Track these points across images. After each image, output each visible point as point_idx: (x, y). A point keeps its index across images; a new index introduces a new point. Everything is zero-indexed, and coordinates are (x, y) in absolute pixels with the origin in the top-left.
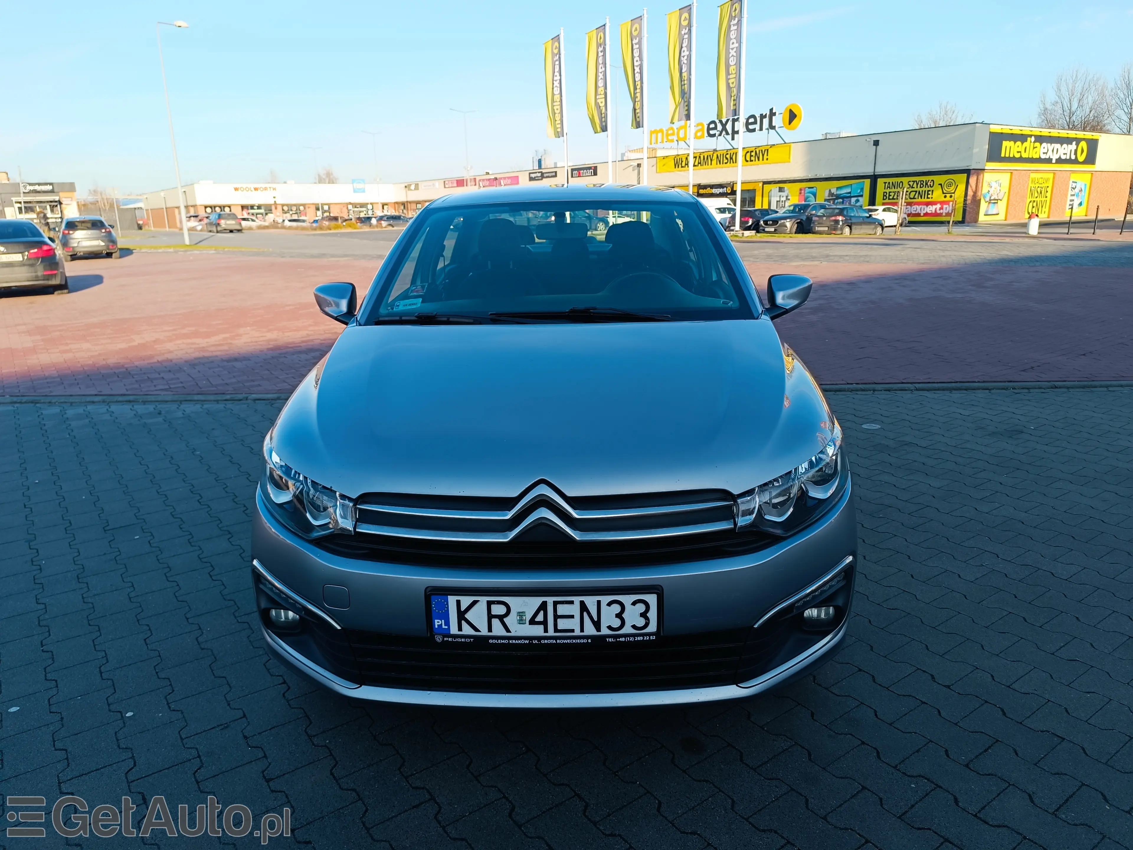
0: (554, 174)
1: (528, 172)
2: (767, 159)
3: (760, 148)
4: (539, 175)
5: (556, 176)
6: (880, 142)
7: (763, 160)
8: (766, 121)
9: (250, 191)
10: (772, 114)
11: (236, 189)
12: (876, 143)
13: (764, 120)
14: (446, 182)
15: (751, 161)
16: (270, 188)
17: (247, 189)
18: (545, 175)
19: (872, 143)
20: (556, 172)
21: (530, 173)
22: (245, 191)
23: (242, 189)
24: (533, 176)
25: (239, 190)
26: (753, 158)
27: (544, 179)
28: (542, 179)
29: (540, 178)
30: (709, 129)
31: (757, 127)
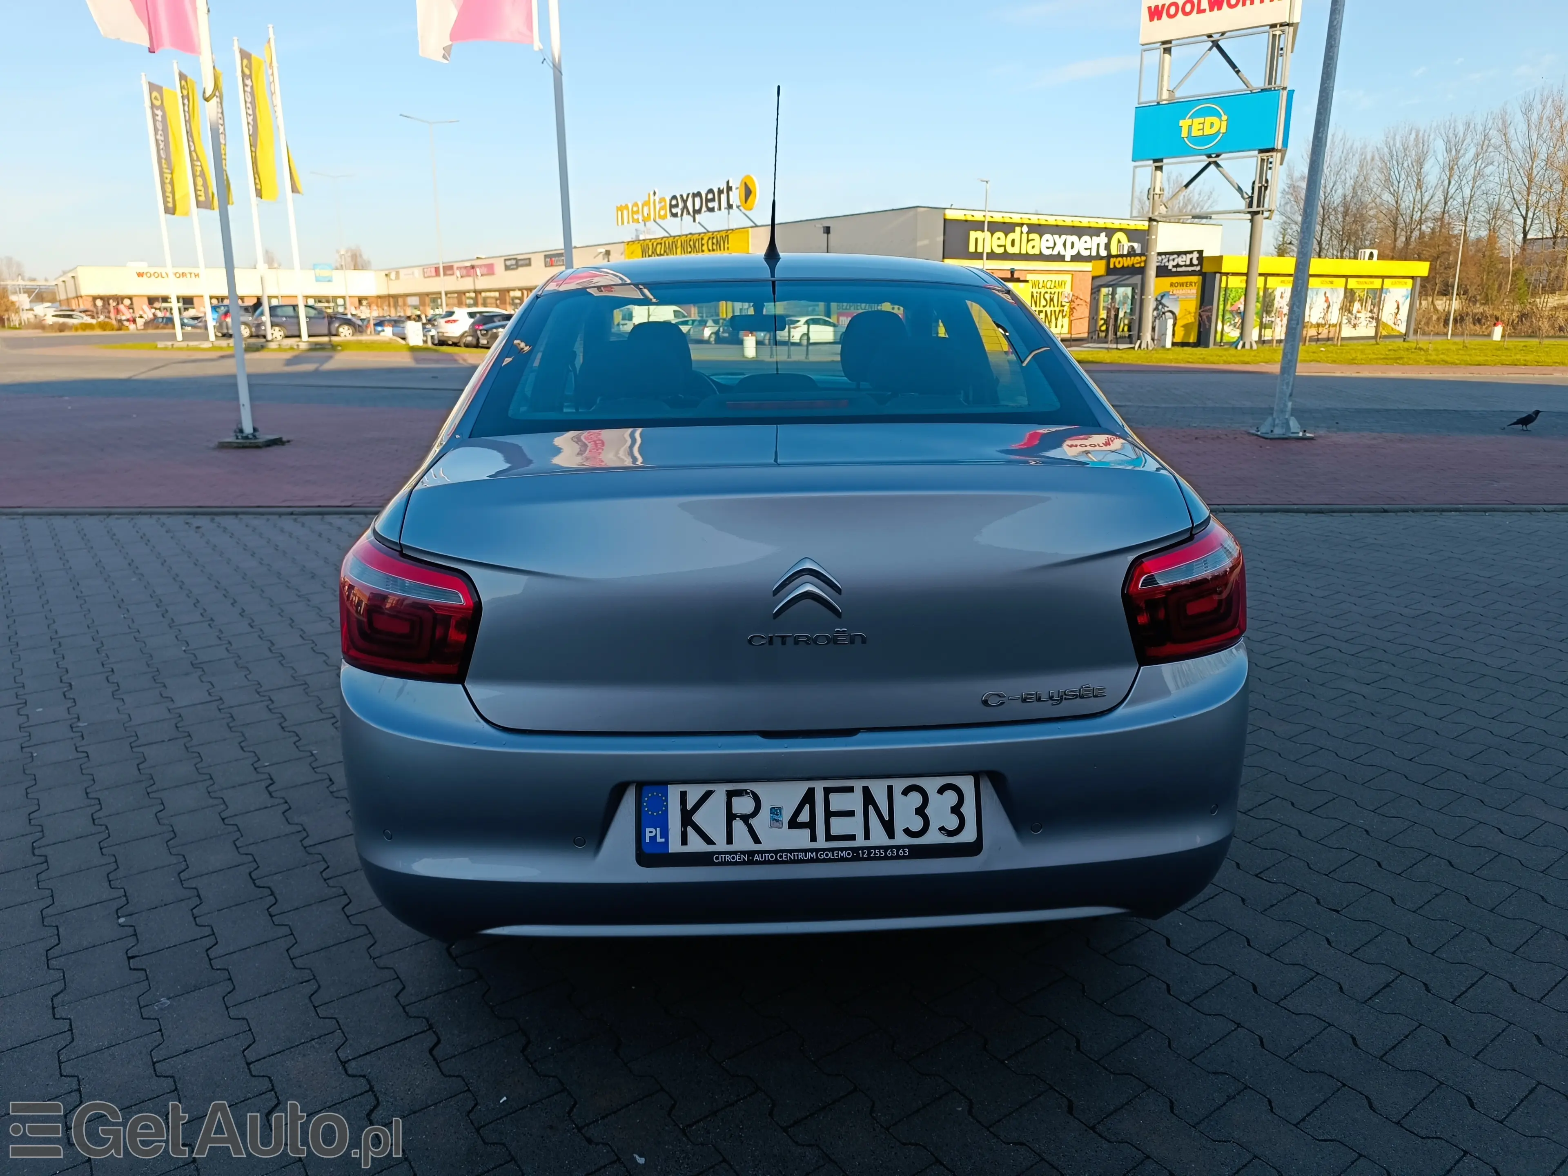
0: (527, 262)
1: (503, 259)
2: (728, 248)
3: (721, 233)
4: (514, 262)
5: (529, 264)
6: (831, 229)
7: (724, 249)
8: (724, 197)
9: (160, 277)
10: (729, 189)
11: (140, 275)
12: (827, 230)
13: (722, 196)
14: (425, 270)
15: (713, 250)
16: (191, 273)
17: (156, 275)
18: (520, 263)
19: (822, 230)
20: (529, 259)
21: (505, 260)
22: (153, 277)
23: (149, 275)
24: (508, 263)
25: (145, 276)
26: (715, 247)
27: (520, 269)
28: (517, 268)
29: (515, 267)
30: (671, 206)
31: (715, 205)
